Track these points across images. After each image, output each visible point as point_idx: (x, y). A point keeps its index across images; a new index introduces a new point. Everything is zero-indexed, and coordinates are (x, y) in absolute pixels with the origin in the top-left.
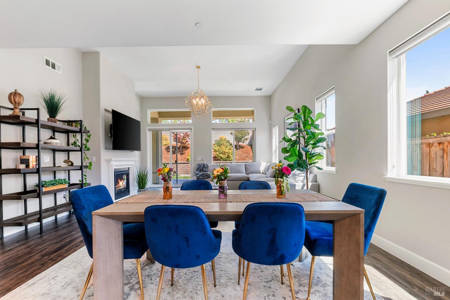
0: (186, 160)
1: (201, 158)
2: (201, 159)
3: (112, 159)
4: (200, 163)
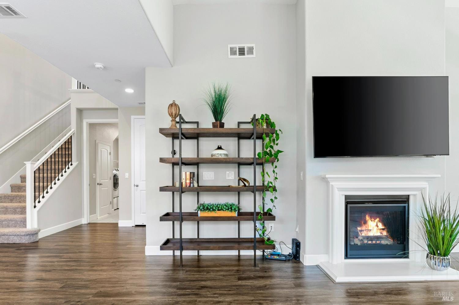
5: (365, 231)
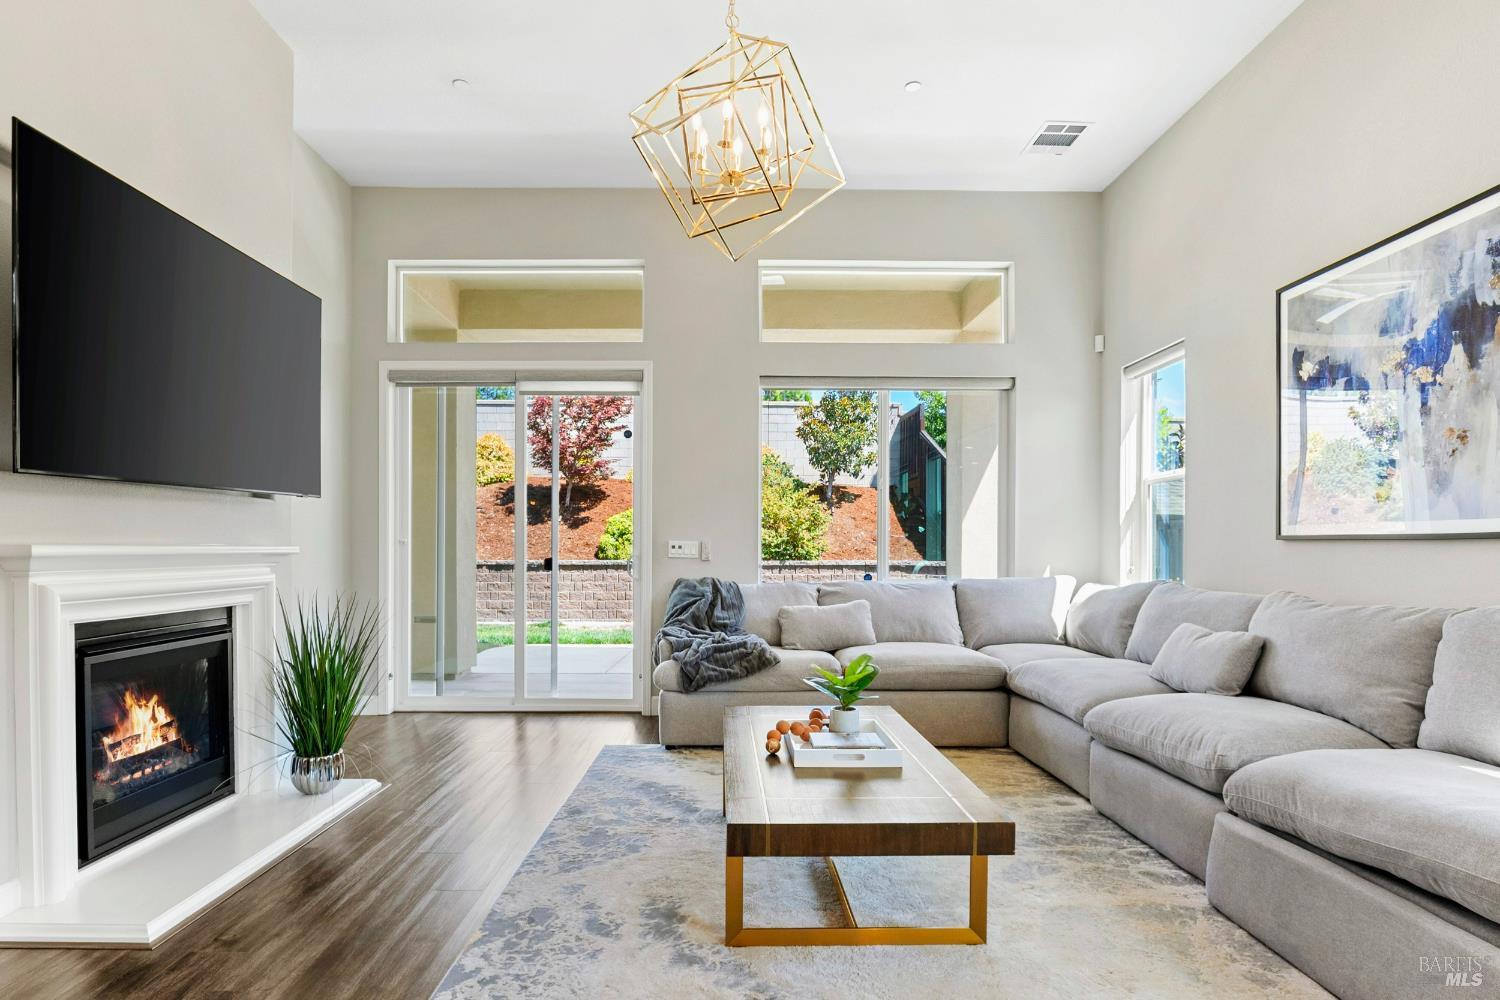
0: (593, 551)
1: (697, 543)
2: (695, 552)
3: (36, 550)
4: (693, 574)
5: (124, 745)
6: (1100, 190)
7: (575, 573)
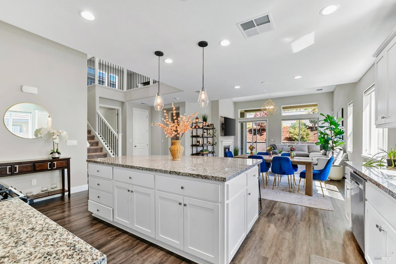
0: (265, 140)
2: (273, 141)
3: (223, 141)
6: (333, 91)
7: (261, 143)
